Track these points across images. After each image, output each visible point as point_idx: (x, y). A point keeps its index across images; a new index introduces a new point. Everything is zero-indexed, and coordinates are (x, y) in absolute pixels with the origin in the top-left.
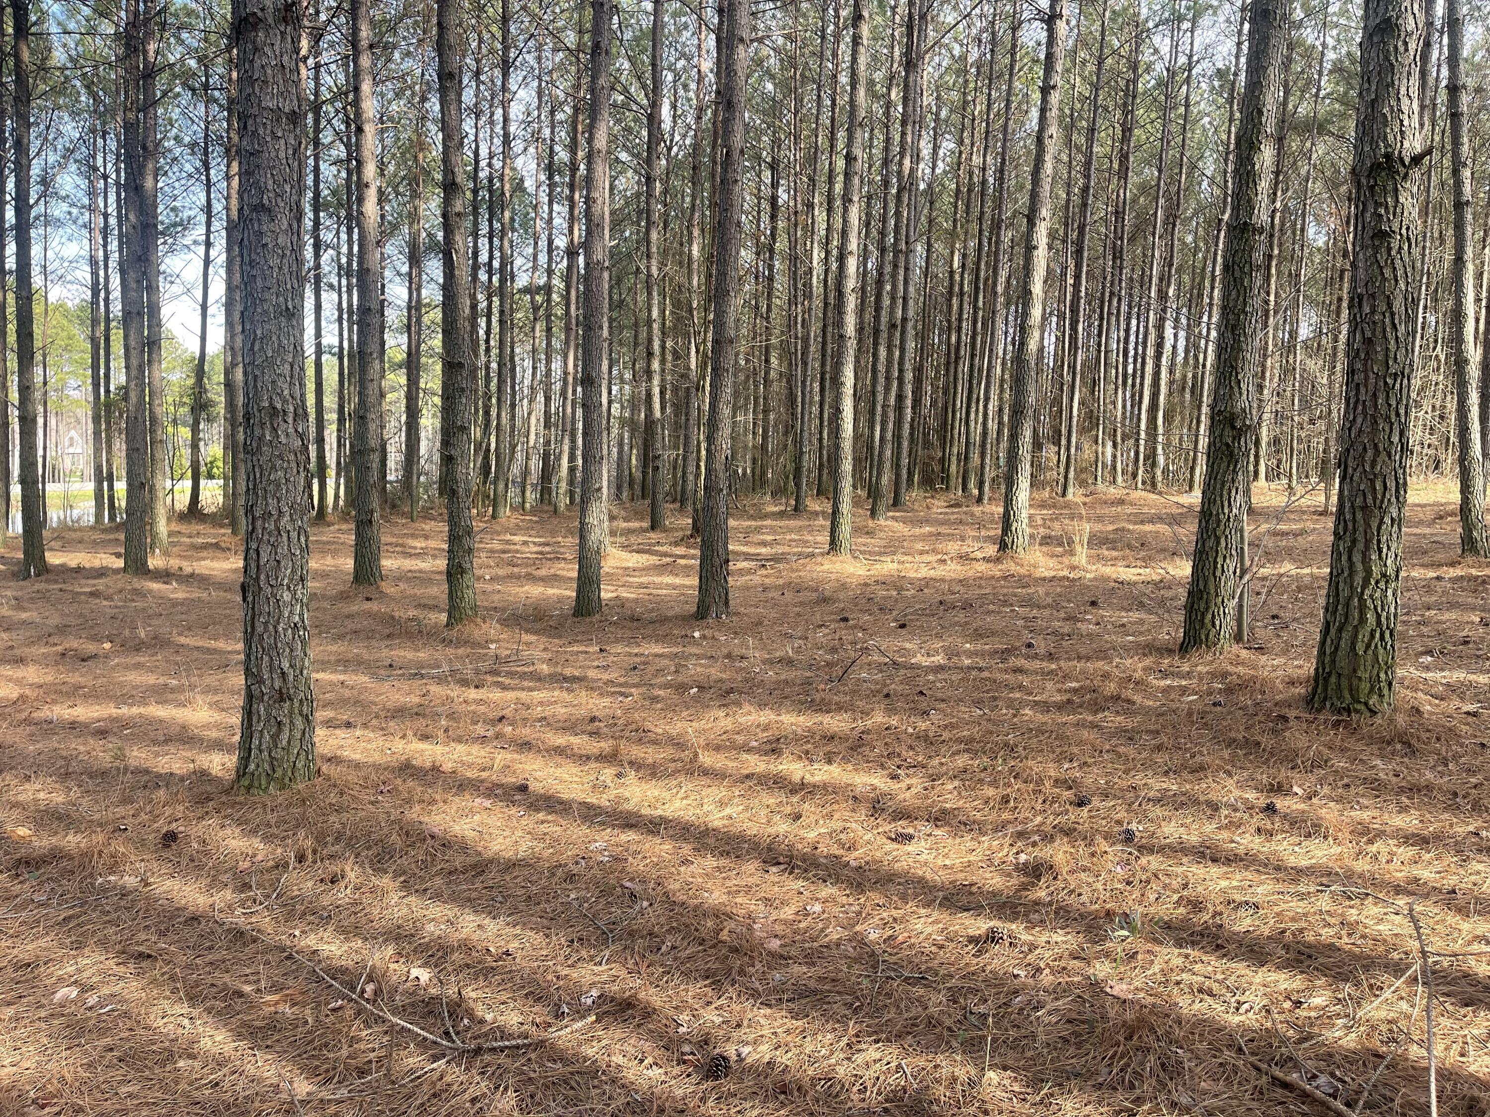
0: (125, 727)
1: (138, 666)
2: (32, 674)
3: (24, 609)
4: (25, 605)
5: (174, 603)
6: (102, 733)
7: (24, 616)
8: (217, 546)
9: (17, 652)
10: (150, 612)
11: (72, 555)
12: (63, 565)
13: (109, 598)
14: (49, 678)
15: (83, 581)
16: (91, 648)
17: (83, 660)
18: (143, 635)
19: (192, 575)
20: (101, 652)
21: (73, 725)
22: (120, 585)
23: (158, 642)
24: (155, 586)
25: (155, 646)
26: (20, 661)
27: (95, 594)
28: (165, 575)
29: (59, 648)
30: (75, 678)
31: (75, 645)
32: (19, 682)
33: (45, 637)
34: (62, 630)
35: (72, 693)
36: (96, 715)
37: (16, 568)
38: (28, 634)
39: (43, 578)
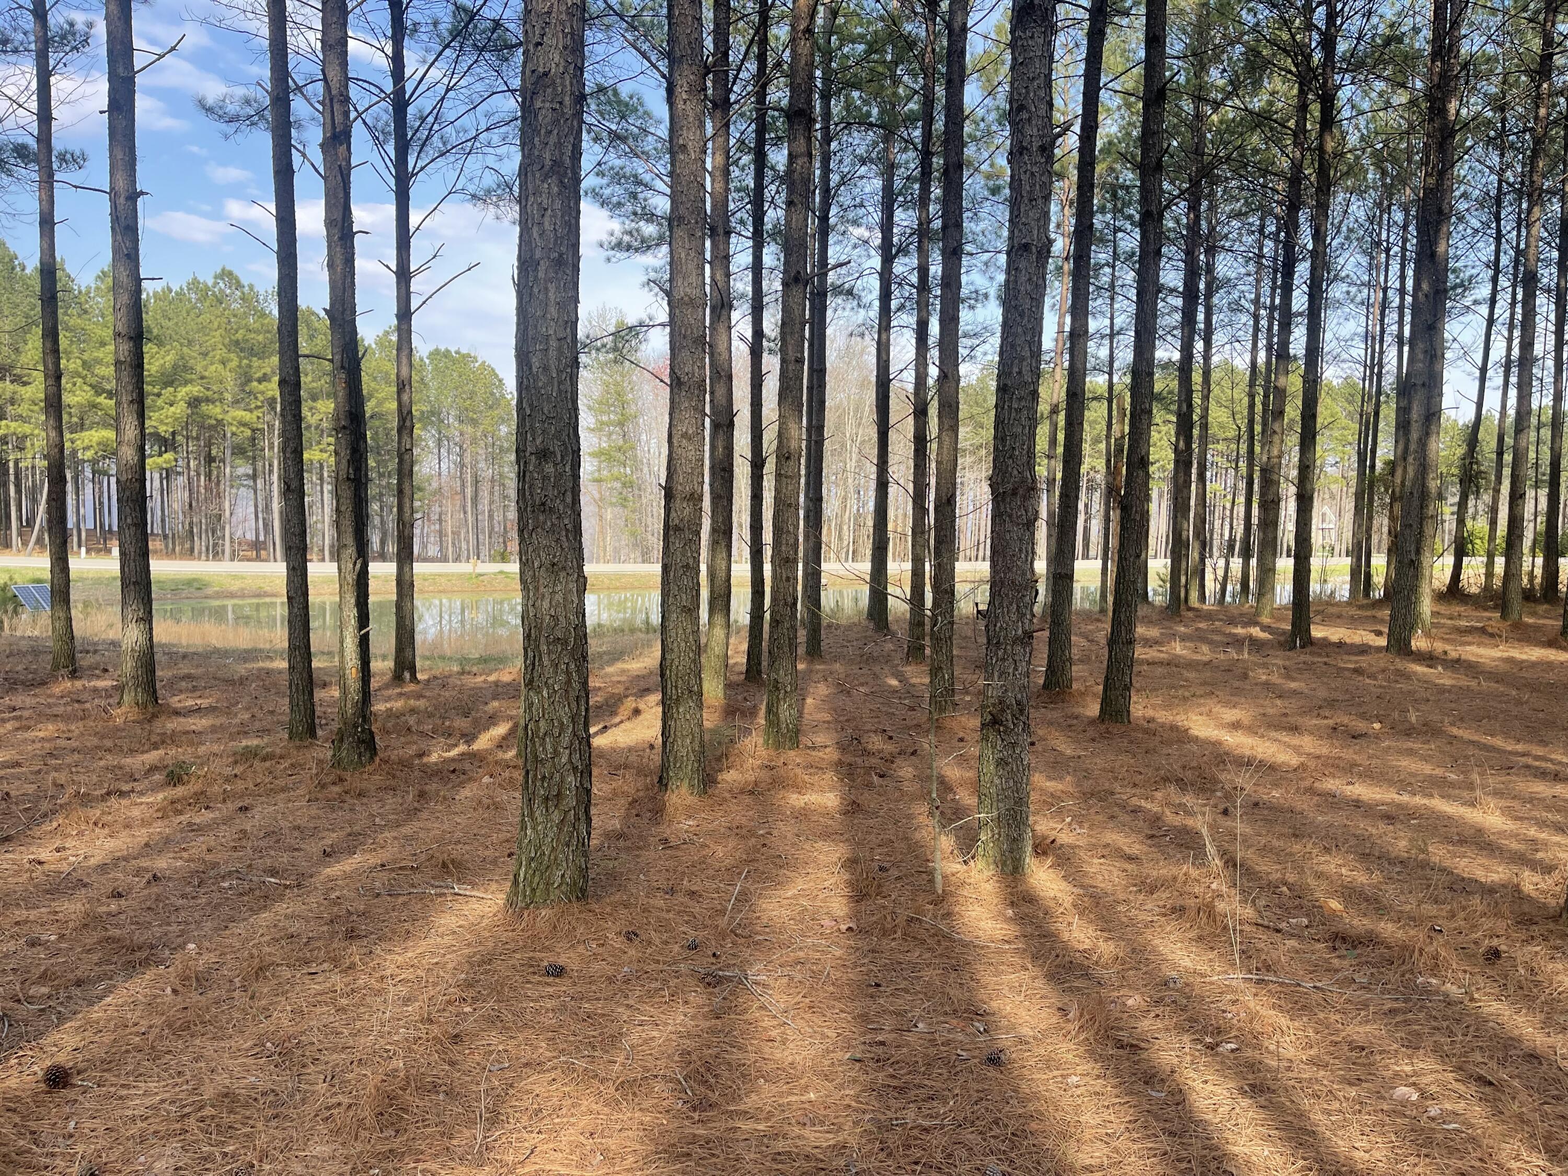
0: (1411, 816)
1: (1411, 752)
2: (1308, 743)
3: (1294, 679)
4: (1295, 675)
5: (1442, 690)
6: (1389, 818)
7: (1293, 685)
8: (1483, 631)
9: (1292, 720)
10: (1417, 696)
11: (1333, 630)
12: (1325, 639)
13: (1372, 676)
14: (1325, 751)
15: (1346, 657)
16: (1361, 726)
17: (1354, 737)
18: (1413, 719)
19: (1458, 661)
20: (1371, 732)
21: (1357, 804)
22: (1382, 664)
23: (1429, 731)
24: (1420, 669)
25: (1426, 733)
26: (1294, 729)
27: (1358, 671)
28: (1429, 658)
29: (1331, 722)
30: (1349, 754)
31: (1345, 720)
32: (1297, 750)
33: (1317, 709)
34: (1332, 704)
35: (1350, 770)
36: (1378, 796)
37: (1282, 639)
38: (1300, 704)
39: (1308, 650)
